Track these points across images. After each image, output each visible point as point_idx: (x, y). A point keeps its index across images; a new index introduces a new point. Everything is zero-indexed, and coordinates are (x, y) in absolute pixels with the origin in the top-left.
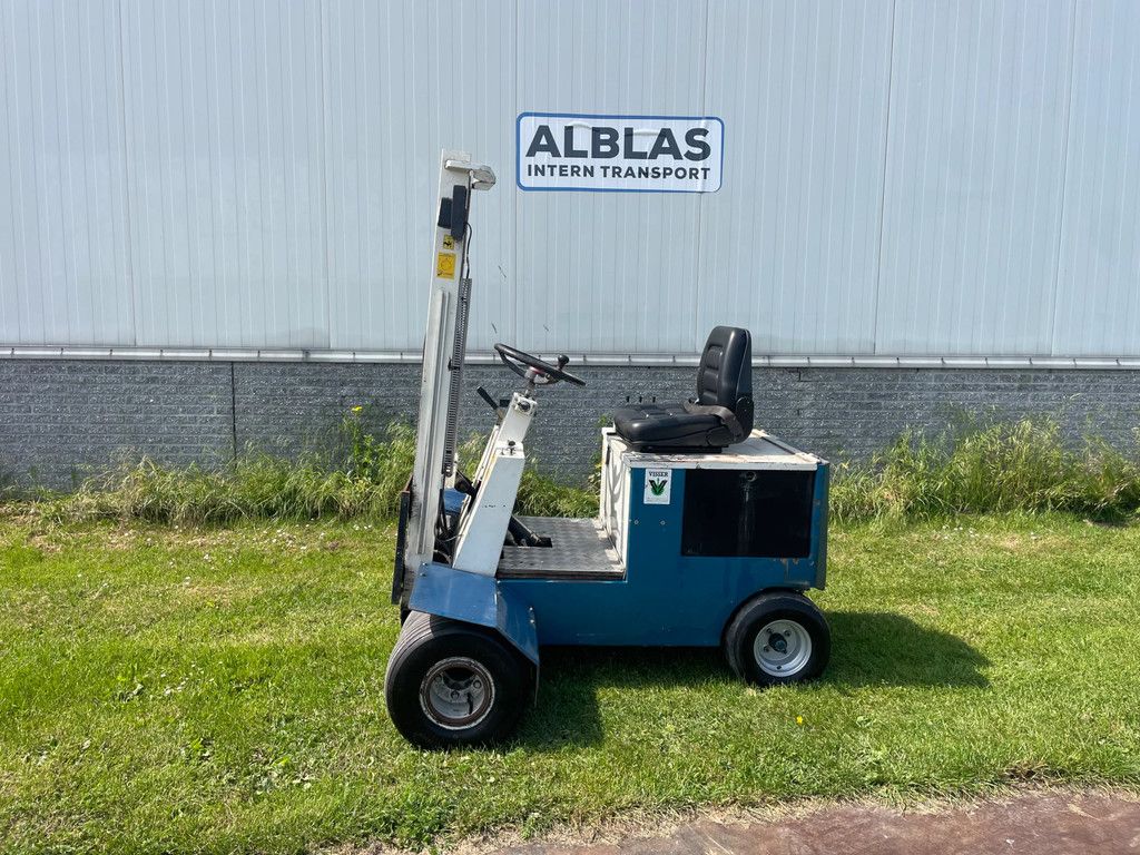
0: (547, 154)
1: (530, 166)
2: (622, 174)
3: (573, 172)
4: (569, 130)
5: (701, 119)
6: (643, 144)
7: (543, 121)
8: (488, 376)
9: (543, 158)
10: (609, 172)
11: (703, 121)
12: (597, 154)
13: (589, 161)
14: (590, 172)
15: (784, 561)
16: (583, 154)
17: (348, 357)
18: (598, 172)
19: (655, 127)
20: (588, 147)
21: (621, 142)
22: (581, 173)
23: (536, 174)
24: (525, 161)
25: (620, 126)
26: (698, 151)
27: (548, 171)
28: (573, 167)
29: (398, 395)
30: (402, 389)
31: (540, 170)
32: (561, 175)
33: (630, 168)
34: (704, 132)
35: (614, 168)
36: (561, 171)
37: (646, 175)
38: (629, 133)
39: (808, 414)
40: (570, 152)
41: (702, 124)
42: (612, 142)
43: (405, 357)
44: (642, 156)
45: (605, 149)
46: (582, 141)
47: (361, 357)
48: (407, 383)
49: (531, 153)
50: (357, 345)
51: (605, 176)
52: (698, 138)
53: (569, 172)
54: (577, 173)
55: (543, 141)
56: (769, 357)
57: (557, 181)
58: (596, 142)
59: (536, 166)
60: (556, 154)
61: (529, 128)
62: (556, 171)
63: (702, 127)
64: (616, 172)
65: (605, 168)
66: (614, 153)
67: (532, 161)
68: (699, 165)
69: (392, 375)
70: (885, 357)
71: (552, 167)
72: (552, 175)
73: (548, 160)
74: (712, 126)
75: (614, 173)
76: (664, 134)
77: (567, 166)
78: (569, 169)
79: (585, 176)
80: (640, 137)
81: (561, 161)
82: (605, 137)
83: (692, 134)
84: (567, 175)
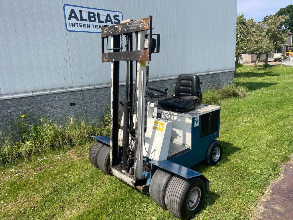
0: (75, 19)
1: (70, 23)
2: (98, 27)
3: (84, 26)
4: (81, 12)
5: (116, 12)
6: (103, 18)
7: (72, 8)
8: (65, 96)
9: (74, 21)
10: (94, 26)
11: (117, 12)
12: (90, 21)
13: (88, 23)
14: (89, 26)
15: (215, 133)
16: (86, 20)
17: (11, 97)
18: (91, 26)
19: (106, 13)
20: (87, 18)
21: (96, 17)
22: (86, 26)
23: (72, 26)
24: (68, 21)
25: (96, 12)
26: (117, 21)
27: (76, 25)
28: (83, 24)
29: (33, 108)
30: (34, 106)
31: (73, 25)
32: (80, 27)
33: (100, 26)
34: (118, 16)
35: (96, 25)
36: (80, 25)
38: (98, 14)
40: (82, 19)
41: (117, 13)
42: (94, 17)
43: (34, 94)
44: (102, 22)
45: (92, 19)
46: (85, 16)
47: (16, 96)
48: (36, 103)
49: (70, 19)
50: (13, 92)
51: (93, 28)
52: (117, 18)
53: (83, 26)
54: (85, 26)
55: (73, 15)
57: (79, 29)
58: (90, 17)
59: (72, 23)
60: (78, 19)
61: (68, 9)
62: (79, 25)
63: (117, 14)
64: (96, 26)
65: (93, 25)
66: (95, 21)
67: (70, 21)
69: (30, 101)
70: (161, 78)
71: (77, 24)
72: (77, 26)
73: (76, 21)
74: (120, 14)
75: (96, 27)
76: (108, 15)
77: (81, 24)
78: (82, 25)
79: (87, 27)
80: (101, 16)
81: (80, 22)
82: (92, 15)
83: (115, 16)
84: (82, 27)
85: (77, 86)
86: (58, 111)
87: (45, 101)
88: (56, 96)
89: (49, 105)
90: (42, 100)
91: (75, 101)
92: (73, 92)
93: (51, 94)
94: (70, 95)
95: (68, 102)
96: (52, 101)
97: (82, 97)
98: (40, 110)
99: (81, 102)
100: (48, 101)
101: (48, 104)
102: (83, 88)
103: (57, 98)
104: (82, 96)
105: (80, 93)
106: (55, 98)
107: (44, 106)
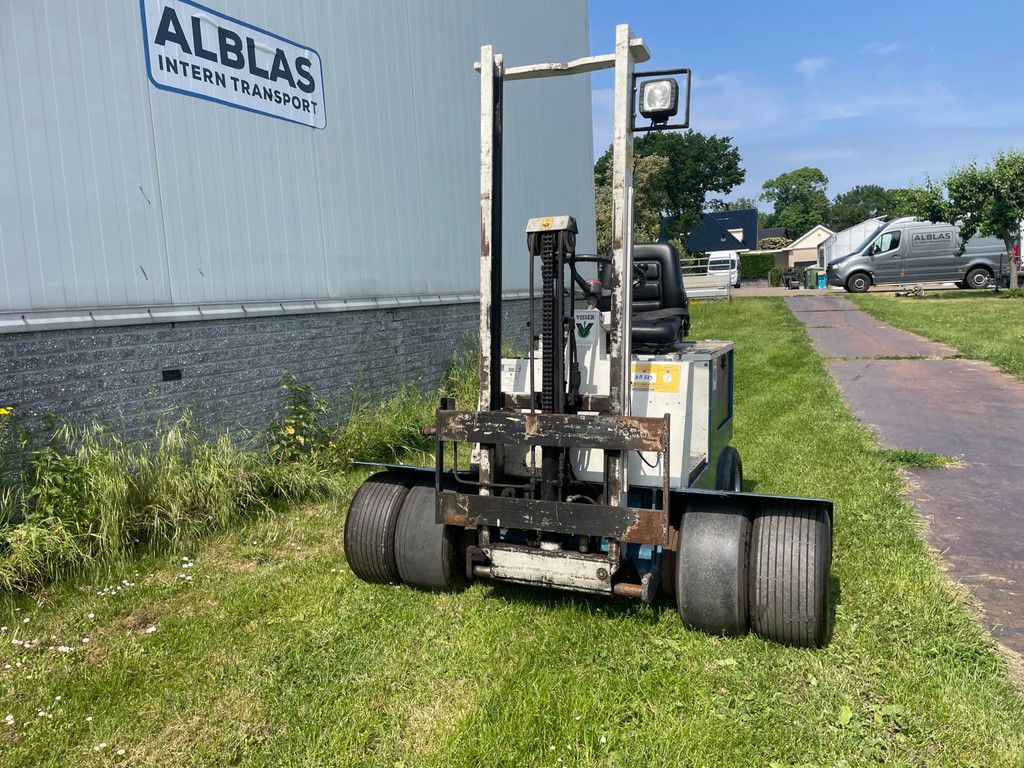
0: (177, 47)
1: (160, 57)
3: (205, 76)
4: (196, 22)
5: (304, 47)
6: (264, 61)
8: (145, 341)
9: (172, 50)
10: (239, 84)
11: (307, 51)
12: (226, 62)
13: (216, 67)
14: (221, 80)
15: (729, 423)
16: (211, 57)
18: (229, 83)
19: (273, 46)
20: (216, 50)
21: (245, 52)
22: (214, 79)
23: (169, 70)
25: (244, 34)
26: (306, 82)
27: (180, 67)
28: (205, 70)
29: (25, 384)
30: (31, 375)
31: (172, 66)
32: (194, 77)
33: (256, 86)
34: (308, 63)
36: (194, 72)
37: (270, 97)
38: (250, 42)
39: (401, 351)
40: (201, 52)
41: (306, 54)
42: (237, 49)
43: (31, 322)
44: (262, 74)
45: (232, 56)
46: (210, 41)
48: (37, 362)
49: (160, 40)
51: (236, 89)
52: (305, 68)
53: (202, 76)
54: (210, 78)
55: (172, 28)
56: (375, 299)
57: (190, 84)
58: (224, 48)
59: (167, 59)
60: (186, 49)
61: (155, 6)
62: (189, 69)
63: (306, 57)
65: (235, 80)
66: (240, 64)
67: (162, 50)
68: (309, 97)
69: (12, 353)
70: (433, 295)
71: (185, 65)
72: (185, 74)
73: (180, 54)
74: (314, 59)
75: (243, 88)
76: (280, 56)
77: (199, 68)
78: (201, 71)
79: (218, 84)
80: (260, 52)
81: (192, 59)
82: (230, 42)
83: (301, 61)
84: (200, 79)
85: (184, 301)
86: (118, 400)
87: (70, 356)
88: (110, 339)
89: (86, 376)
90: (59, 351)
91: (182, 362)
92: (173, 323)
93: (95, 329)
94: (161, 337)
95: (156, 368)
96: (96, 357)
97: (201, 350)
98: (51, 395)
99: (200, 368)
100: (82, 358)
101: (82, 369)
102: (209, 312)
103: (115, 348)
104: (202, 342)
105: (195, 329)
106: (109, 345)
107: (68, 378)
